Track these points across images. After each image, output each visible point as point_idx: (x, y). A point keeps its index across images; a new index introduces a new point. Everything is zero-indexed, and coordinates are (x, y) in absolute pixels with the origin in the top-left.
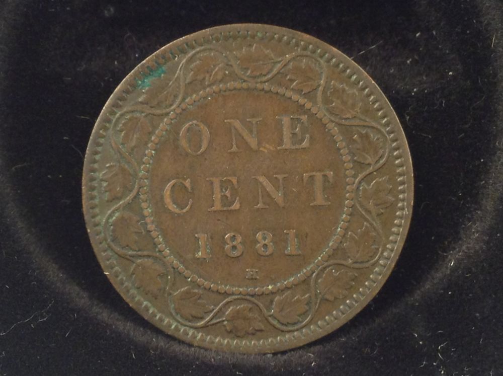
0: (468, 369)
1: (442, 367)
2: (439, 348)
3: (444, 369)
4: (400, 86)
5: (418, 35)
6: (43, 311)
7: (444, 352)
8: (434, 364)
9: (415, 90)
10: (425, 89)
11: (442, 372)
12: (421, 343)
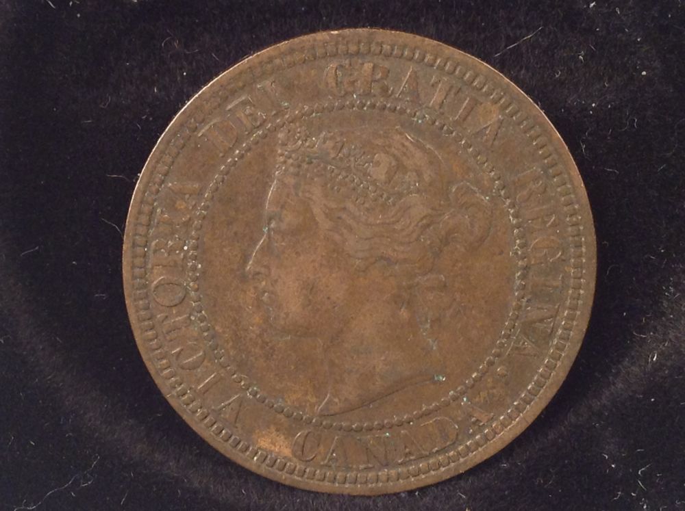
0: (679, 503)
1: (643, 499)
2: (639, 473)
3: (647, 501)
4: (572, 100)
5: (592, 5)
6: (85, 472)
7: (646, 477)
8: (633, 494)
9: (594, 105)
10: (608, 103)
11: (645, 507)
12: (613, 466)
